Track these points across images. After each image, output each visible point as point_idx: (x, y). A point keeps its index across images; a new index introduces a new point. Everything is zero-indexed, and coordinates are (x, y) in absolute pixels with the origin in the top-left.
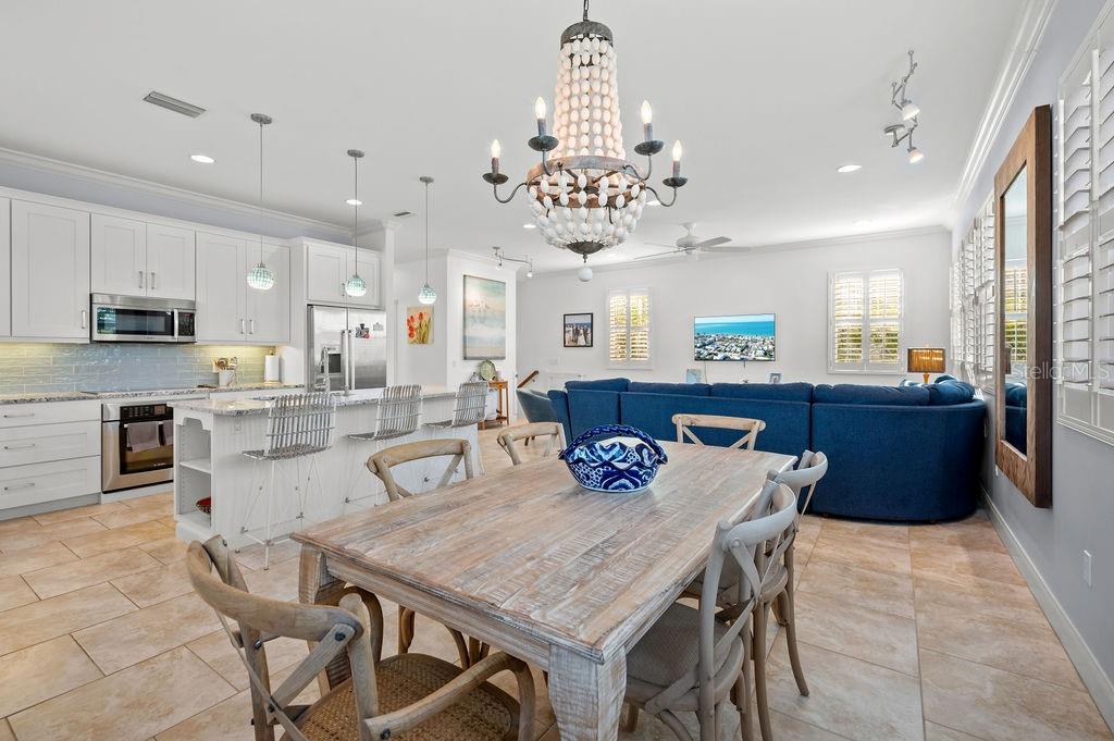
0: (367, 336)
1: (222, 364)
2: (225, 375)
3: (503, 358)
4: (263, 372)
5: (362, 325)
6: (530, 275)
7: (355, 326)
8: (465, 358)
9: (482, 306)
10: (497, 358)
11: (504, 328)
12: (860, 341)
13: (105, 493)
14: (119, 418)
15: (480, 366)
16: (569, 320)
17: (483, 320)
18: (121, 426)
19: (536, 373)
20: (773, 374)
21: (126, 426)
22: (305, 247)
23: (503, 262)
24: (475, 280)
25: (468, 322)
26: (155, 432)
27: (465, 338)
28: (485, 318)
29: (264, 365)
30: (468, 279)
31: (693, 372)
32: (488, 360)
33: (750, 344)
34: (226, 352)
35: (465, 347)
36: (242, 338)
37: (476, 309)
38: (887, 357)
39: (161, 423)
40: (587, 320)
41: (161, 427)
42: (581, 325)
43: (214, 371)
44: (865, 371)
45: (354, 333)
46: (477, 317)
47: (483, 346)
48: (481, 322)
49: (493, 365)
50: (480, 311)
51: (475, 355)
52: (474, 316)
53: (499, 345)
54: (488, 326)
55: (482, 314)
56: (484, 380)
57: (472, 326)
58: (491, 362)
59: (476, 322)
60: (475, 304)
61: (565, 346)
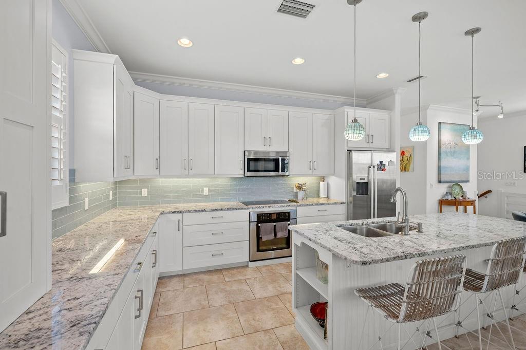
0: (384, 170)
1: (300, 187)
2: (301, 194)
3: (468, 181)
4: (319, 192)
5: (381, 162)
6: (501, 117)
7: (376, 162)
8: (440, 182)
9: (452, 144)
10: (463, 182)
11: (468, 159)
13: (251, 261)
14: (256, 220)
15: (450, 187)
17: (453, 154)
18: (257, 225)
19: (489, 192)
21: (259, 225)
22: (346, 113)
24: (448, 126)
25: (443, 156)
26: (272, 229)
27: (439, 167)
28: (454, 152)
29: (319, 188)
30: (442, 125)
32: (457, 183)
34: (301, 180)
35: (439, 174)
36: (310, 172)
37: (449, 146)
39: (275, 224)
41: (275, 226)
43: (295, 191)
45: (376, 167)
46: (449, 152)
47: (453, 173)
48: (451, 155)
49: (461, 187)
50: (451, 147)
51: (447, 180)
52: (446, 152)
53: (465, 172)
54: (457, 158)
55: (452, 150)
56: (455, 198)
57: (445, 158)
58: (459, 185)
59: (448, 155)
60: (447, 143)
61: (525, 172)
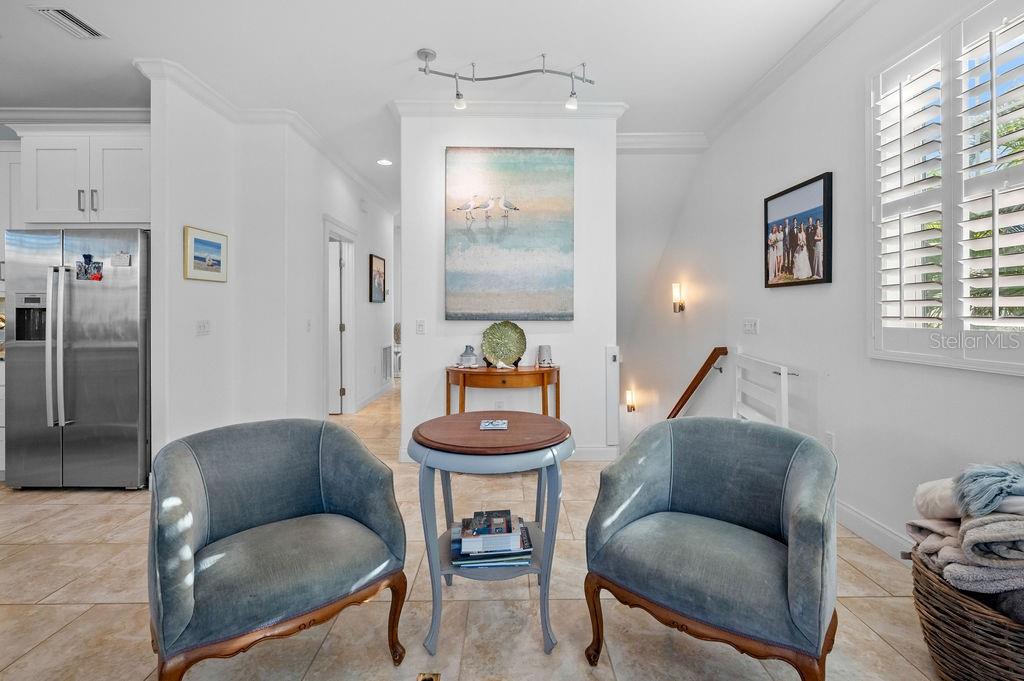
7: (75, 259)
8: (448, 317)
10: (537, 318)
15: (488, 333)
19: (720, 352)
45: (74, 271)
46: (481, 231)
47: (497, 291)
48: (492, 241)
49: (522, 334)
50: (488, 217)
51: (474, 312)
52: (469, 229)
53: (552, 289)
54: (516, 247)
55: (497, 224)
56: (489, 364)
57: (463, 250)
58: (516, 327)
59: (474, 240)
60: (473, 204)
61: (767, 285)
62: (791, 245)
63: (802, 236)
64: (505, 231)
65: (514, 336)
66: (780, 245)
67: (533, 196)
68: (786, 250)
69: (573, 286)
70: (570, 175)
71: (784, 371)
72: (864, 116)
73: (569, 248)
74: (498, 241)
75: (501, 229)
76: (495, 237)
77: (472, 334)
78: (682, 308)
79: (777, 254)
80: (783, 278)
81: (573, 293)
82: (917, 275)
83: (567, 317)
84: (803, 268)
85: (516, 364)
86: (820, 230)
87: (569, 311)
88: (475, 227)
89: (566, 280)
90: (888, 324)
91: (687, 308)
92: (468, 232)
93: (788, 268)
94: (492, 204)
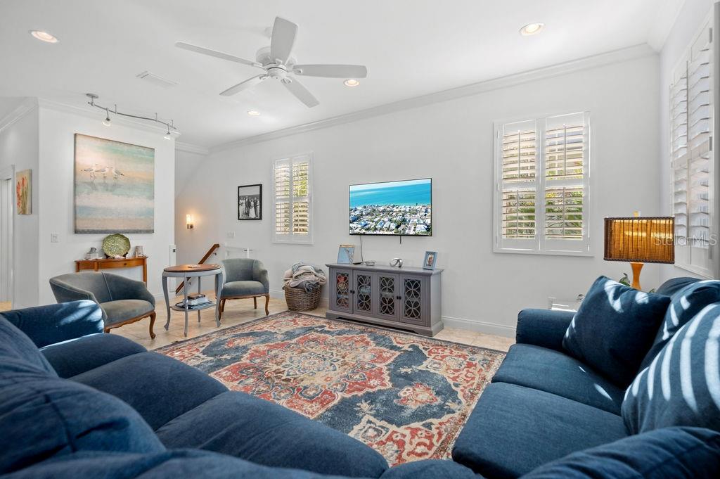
3: (148, 232)
8: (76, 232)
9: (109, 171)
10: (135, 232)
12: (533, 211)
15: (103, 240)
16: (244, 192)
19: (216, 246)
20: (428, 253)
23: (111, 116)
24: (94, 141)
25: (84, 189)
27: (75, 207)
30: (78, 138)
31: (346, 249)
32: (118, 234)
33: (408, 217)
35: (75, 218)
37: (97, 174)
38: (569, 232)
40: (256, 191)
42: (253, 197)
44: (540, 250)
46: (100, 184)
47: (110, 217)
48: (107, 190)
49: (127, 240)
50: (105, 177)
51: (96, 229)
52: (92, 183)
53: (142, 217)
54: (122, 195)
55: (110, 181)
56: (108, 257)
57: (88, 194)
58: (123, 237)
59: (96, 189)
60: (95, 169)
61: (239, 219)
62: (248, 205)
63: (252, 203)
64: (115, 186)
65: (123, 241)
66: (244, 204)
67: (133, 169)
68: (246, 207)
69: (153, 216)
70: (152, 161)
71: (248, 250)
72: (271, 174)
73: (152, 197)
74: (111, 191)
75: (112, 185)
76: (109, 188)
77: (94, 241)
78: (192, 227)
79: (243, 208)
80: (245, 217)
81: (153, 219)
82: (283, 215)
83: (150, 231)
84: (252, 214)
85: (124, 256)
86: (258, 202)
87: (152, 229)
88: (96, 181)
89: (150, 213)
90: (277, 233)
91: (194, 227)
92: (91, 184)
93: (247, 213)
94: (107, 170)
